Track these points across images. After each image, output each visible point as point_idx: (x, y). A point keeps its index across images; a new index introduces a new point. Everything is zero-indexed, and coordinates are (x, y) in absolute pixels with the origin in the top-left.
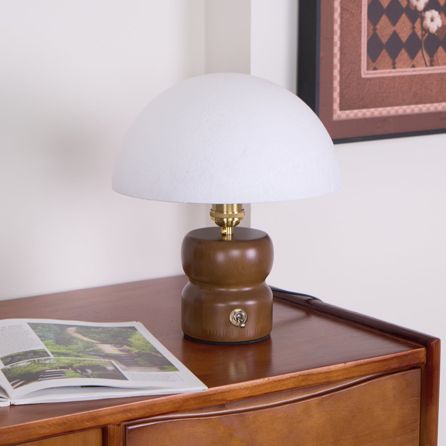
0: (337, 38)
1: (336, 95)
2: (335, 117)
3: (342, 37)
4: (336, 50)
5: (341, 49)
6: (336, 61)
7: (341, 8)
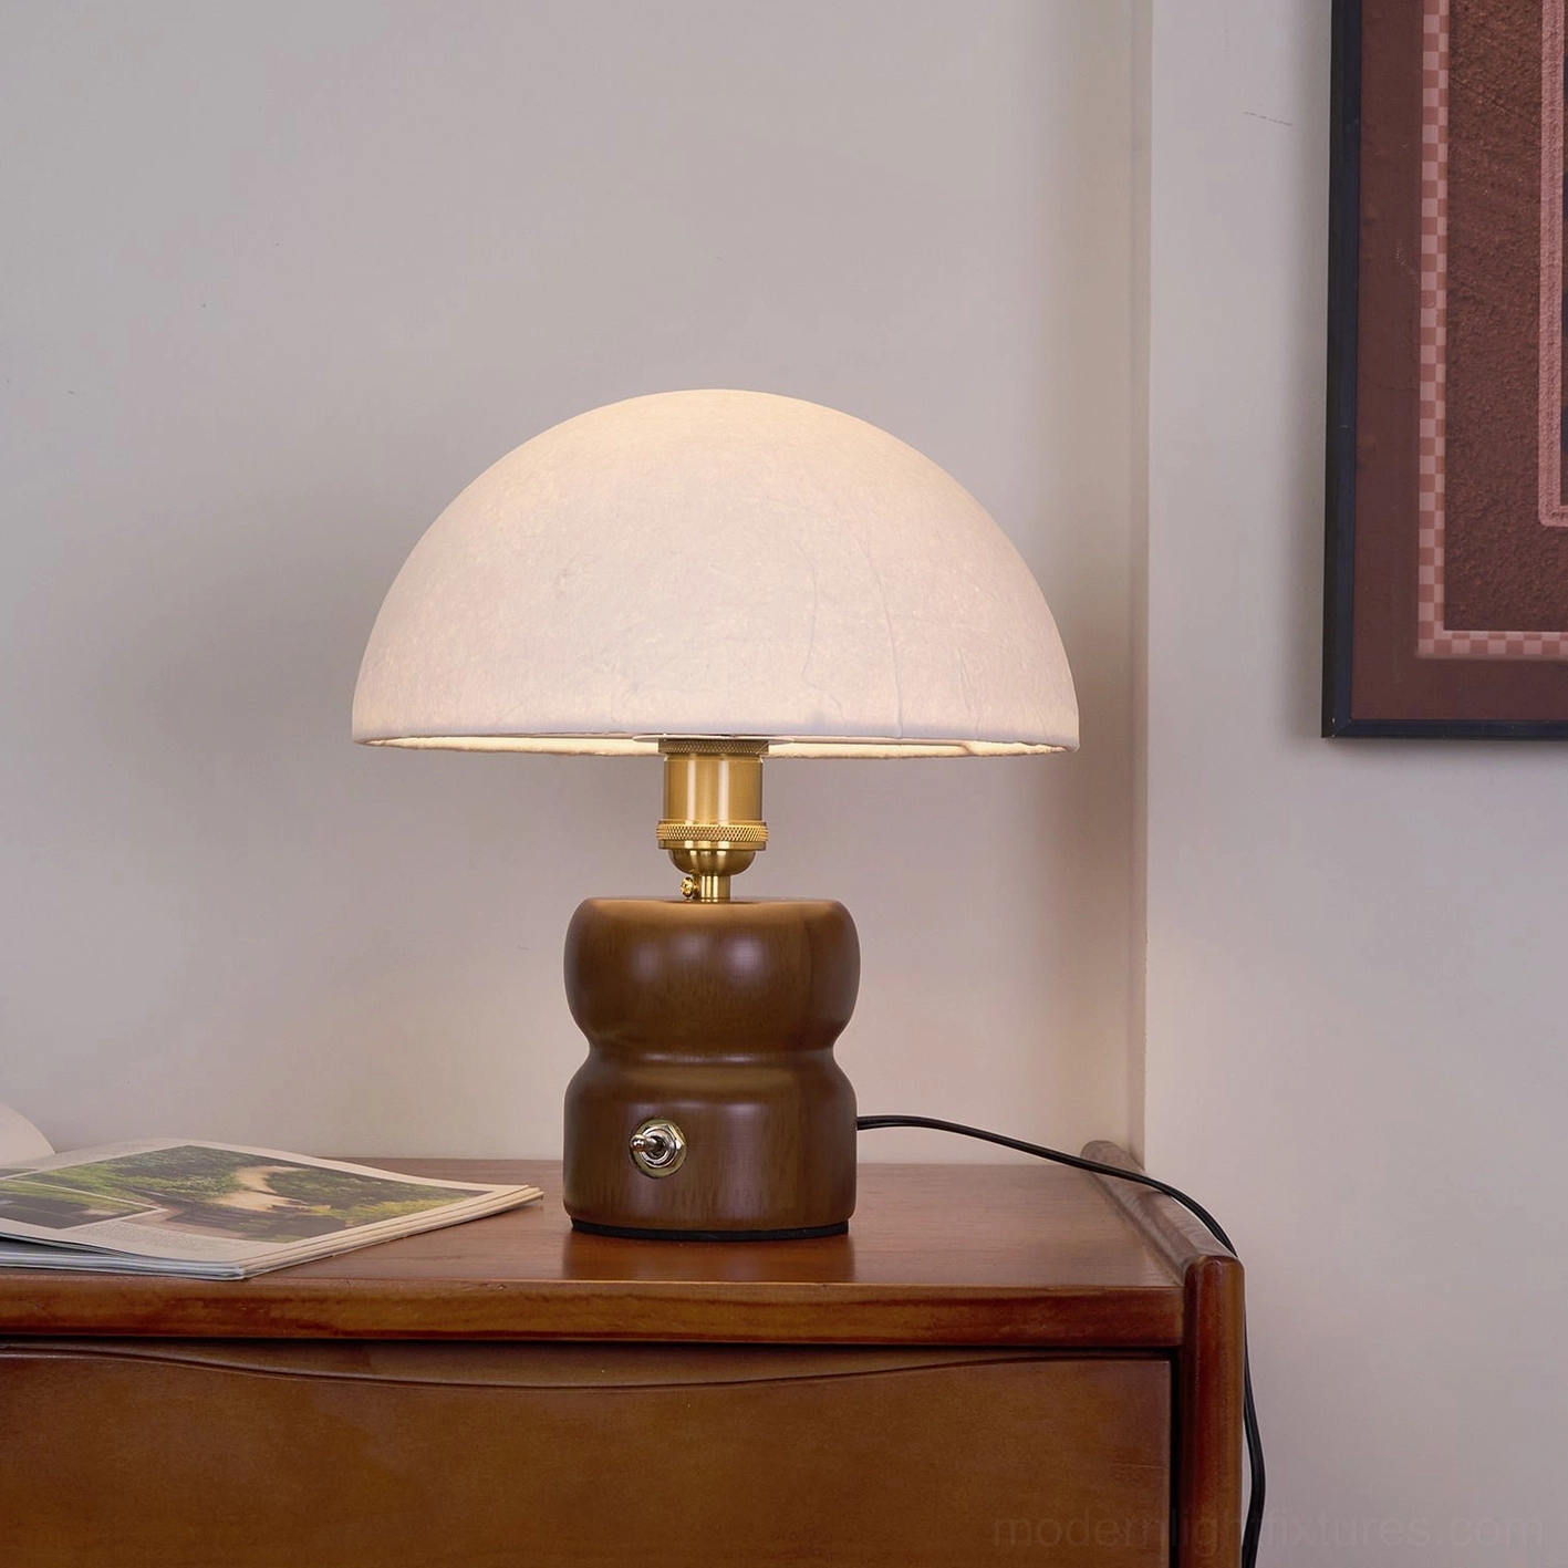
0: (1431, 392)
1: (1430, 575)
2: (1426, 647)
3: (1451, 388)
4: (1431, 428)
5: (1450, 427)
6: (1431, 465)
7: (1450, 293)
